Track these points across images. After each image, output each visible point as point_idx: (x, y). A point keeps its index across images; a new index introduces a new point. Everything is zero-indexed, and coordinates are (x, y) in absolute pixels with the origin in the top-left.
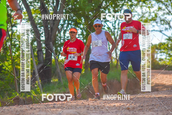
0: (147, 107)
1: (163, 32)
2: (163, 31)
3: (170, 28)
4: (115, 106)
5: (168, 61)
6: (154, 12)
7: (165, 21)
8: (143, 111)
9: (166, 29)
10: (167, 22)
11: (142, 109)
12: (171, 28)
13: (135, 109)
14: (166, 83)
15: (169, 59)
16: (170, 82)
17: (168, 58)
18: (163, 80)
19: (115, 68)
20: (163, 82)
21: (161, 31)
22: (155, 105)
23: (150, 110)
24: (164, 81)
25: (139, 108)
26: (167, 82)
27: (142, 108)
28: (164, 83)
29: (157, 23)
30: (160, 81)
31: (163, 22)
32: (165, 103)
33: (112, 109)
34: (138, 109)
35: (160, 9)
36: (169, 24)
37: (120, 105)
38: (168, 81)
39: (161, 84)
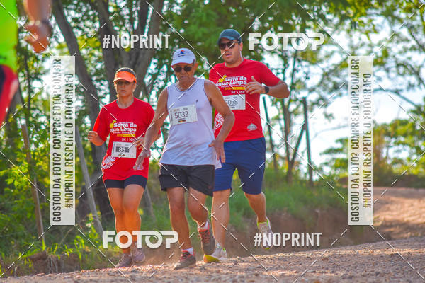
0: (365, 278)
1: (403, 94)
2: (401, 90)
3: (419, 85)
6: (379, 44)
7: (409, 67)
9: (411, 86)
10: (412, 68)
12: (423, 83)
14: (410, 219)
15: (416, 161)
16: (420, 218)
17: (415, 157)
18: (402, 210)
19: (285, 183)
20: (402, 216)
21: (397, 92)
22: (383, 275)
24: (405, 215)
25: (343, 281)
26: (414, 218)
27: (351, 281)
28: (406, 220)
29: (387, 71)
30: (395, 213)
31: (402, 69)
32: (406, 270)
35: (395, 35)
36: (417, 73)
37: (296, 274)
38: (414, 214)
39: (398, 221)
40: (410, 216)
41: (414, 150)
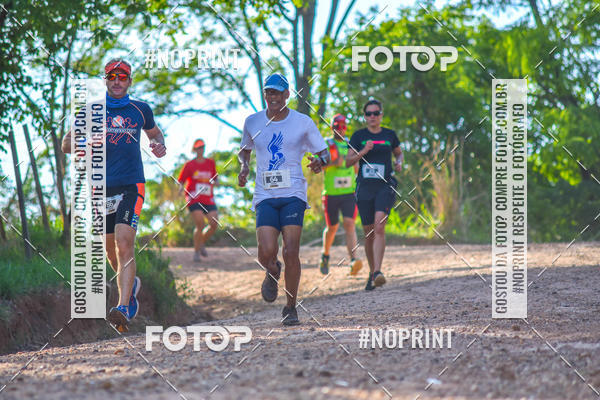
0: (174, 376)
1: (220, 115)
2: (220, 111)
3: (244, 102)
4: (59, 378)
5: (242, 213)
6: (187, 47)
7: (229, 78)
8: (158, 392)
9: (232, 104)
10: (233, 80)
11: (156, 385)
12: (250, 101)
13: (132, 386)
14: (238, 290)
15: (244, 209)
16: (250, 288)
17: (241, 204)
18: (226, 279)
20: (226, 287)
21: (213, 113)
22: (199, 369)
23: (181, 386)
24: (231, 286)
25: (144, 383)
26: (242, 288)
27: (155, 380)
28: (231, 292)
29: (199, 83)
30: (216, 283)
31: (219, 81)
32: (232, 361)
33: (48, 392)
34: (140, 385)
35: (207, 34)
36: (241, 87)
37: (78, 376)
38: (243, 284)
39: (221, 294)
40: (238, 287)
41: (241, 195)
